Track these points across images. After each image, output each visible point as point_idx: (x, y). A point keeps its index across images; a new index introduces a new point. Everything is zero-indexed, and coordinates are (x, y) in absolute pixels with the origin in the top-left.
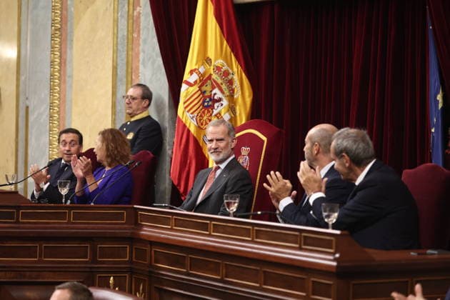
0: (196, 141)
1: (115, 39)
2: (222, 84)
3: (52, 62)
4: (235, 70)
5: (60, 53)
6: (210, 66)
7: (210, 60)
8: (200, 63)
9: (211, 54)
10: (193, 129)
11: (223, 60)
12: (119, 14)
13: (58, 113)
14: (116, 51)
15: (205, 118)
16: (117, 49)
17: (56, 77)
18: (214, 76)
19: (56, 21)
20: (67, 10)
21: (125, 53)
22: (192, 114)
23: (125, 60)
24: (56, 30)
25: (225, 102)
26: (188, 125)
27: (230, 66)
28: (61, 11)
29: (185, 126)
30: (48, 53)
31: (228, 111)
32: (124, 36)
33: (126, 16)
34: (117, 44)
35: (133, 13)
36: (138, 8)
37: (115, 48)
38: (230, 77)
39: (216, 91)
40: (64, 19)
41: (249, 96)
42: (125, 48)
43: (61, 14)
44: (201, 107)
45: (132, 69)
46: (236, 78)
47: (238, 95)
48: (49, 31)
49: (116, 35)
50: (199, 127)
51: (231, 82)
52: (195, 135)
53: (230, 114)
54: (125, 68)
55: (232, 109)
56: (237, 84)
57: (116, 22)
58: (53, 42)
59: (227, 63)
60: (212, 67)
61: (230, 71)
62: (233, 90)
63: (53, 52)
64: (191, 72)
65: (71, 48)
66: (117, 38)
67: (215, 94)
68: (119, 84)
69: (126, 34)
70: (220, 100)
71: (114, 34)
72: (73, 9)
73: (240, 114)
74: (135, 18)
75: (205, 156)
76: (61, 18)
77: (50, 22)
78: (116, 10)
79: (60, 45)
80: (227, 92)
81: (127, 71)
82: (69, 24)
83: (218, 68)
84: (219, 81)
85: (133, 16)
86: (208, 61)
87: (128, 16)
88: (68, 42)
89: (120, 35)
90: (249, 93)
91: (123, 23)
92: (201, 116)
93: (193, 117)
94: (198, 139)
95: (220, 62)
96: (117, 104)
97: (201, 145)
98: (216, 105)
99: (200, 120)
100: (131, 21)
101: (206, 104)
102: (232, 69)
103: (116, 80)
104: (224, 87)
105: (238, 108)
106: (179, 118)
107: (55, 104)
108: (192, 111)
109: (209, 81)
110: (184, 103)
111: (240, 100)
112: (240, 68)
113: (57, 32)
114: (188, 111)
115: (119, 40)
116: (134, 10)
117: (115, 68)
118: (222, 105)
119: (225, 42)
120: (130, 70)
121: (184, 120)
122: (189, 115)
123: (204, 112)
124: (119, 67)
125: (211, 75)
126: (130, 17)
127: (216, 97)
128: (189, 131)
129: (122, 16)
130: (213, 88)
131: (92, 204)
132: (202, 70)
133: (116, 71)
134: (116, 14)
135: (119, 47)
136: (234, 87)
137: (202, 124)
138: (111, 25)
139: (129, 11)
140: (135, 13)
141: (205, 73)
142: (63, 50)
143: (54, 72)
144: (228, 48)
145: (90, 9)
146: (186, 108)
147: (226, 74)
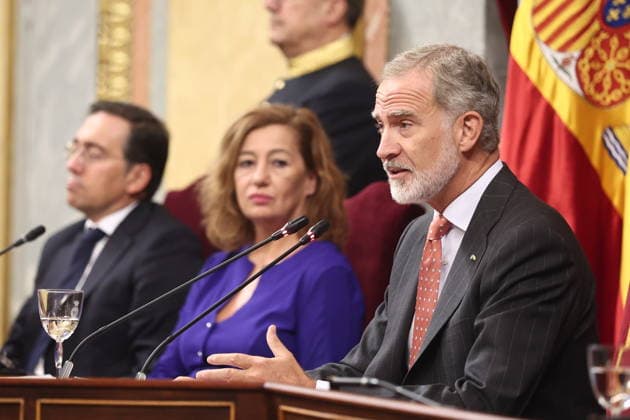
0: (577, 153)
10: (564, 107)
13: (128, 47)
15: (611, 65)
22: (562, 49)
26: (546, 93)
29: (535, 93)
44: (596, 26)
50: (588, 98)
52: (573, 127)
75: (609, 203)
92: (596, 58)
93: (566, 62)
94: (582, 140)
97: (595, 161)
99: (592, 73)
101: (614, 15)
106: (516, 66)
107: (116, 19)
108: (561, 41)
110: (536, 10)
114: (549, 42)
121: (532, 74)
122: (551, 53)
123: (605, 45)
128: (550, 113)
131: (141, 376)
137: (599, 88)
146: (539, 29)
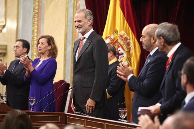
1: (67, 19)
2: (123, 45)
3: (33, 31)
4: (131, 37)
5: (38, 26)
6: (117, 34)
7: (117, 31)
8: (112, 33)
9: (118, 28)
11: (124, 31)
12: (69, 5)
14: (67, 26)
16: (67, 25)
17: (35, 39)
18: (119, 41)
19: (36, 9)
20: (41, 2)
21: (72, 26)
23: (72, 31)
24: (36, 13)
25: (125, 55)
27: (128, 34)
28: (39, 3)
30: (31, 26)
31: (127, 60)
32: (71, 17)
33: (72, 6)
34: (68, 22)
35: (77, 4)
36: (79, 2)
37: (66, 24)
38: (128, 41)
39: (120, 49)
40: (40, 8)
41: (139, 52)
42: (72, 24)
43: (39, 5)
45: (75, 35)
46: (131, 42)
47: (132, 51)
48: (32, 14)
49: (67, 17)
51: (128, 44)
53: (128, 62)
54: (71, 35)
55: (129, 59)
56: (132, 45)
57: (67, 9)
58: (34, 20)
59: (126, 33)
60: (118, 35)
61: (128, 38)
62: (130, 49)
63: (33, 26)
64: (106, 38)
65: (43, 23)
66: (68, 18)
67: (119, 51)
68: (68, 44)
69: (72, 16)
70: (122, 54)
71: (66, 16)
72: (44, 2)
73: (134, 62)
74: (77, 7)
76: (38, 7)
77: (32, 9)
78: (67, 3)
79: (38, 22)
80: (126, 50)
81: (73, 37)
82: (42, 10)
83: (121, 36)
84: (122, 43)
85: (76, 6)
86: (116, 32)
87: (74, 6)
88: (42, 20)
89: (69, 17)
90: (139, 50)
91: (71, 10)
95: (122, 33)
96: (67, 55)
98: (120, 57)
100: (75, 9)
102: (129, 36)
103: (66, 41)
104: (124, 46)
105: (132, 59)
109: (116, 43)
111: (134, 54)
112: (134, 36)
113: (36, 15)
115: (69, 19)
116: (77, 3)
117: (66, 35)
118: (123, 57)
119: (126, 22)
120: (74, 36)
124: (68, 35)
125: (117, 40)
126: (75, 7)
127: (120, 52)
129: (70, 6)
130: (119, 47)
132: (112, 37)
133: (67, 37)
134: (67, 5)
135: (69, 23)
136: (130, 46)
138: (64, 11)
139: (74, 4)
140: (78, 5)
141: (114, 39)
142: (39, 25)
143: (34, 37)
144: (127, 24)
145: (53, 2)
147: (126, 39)
